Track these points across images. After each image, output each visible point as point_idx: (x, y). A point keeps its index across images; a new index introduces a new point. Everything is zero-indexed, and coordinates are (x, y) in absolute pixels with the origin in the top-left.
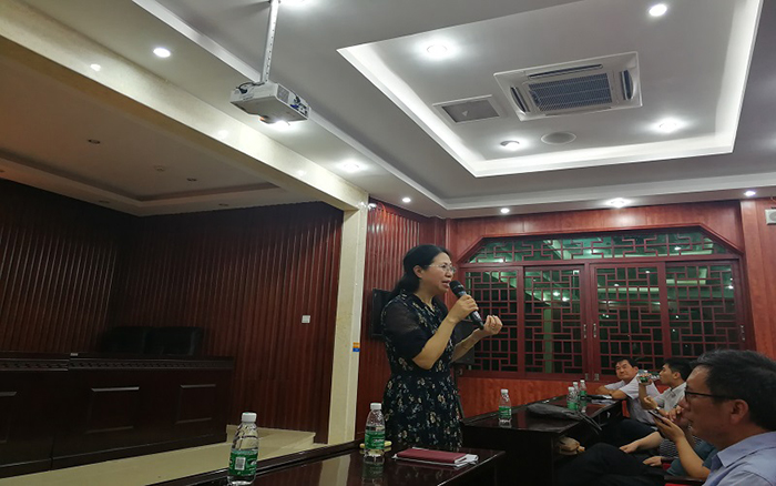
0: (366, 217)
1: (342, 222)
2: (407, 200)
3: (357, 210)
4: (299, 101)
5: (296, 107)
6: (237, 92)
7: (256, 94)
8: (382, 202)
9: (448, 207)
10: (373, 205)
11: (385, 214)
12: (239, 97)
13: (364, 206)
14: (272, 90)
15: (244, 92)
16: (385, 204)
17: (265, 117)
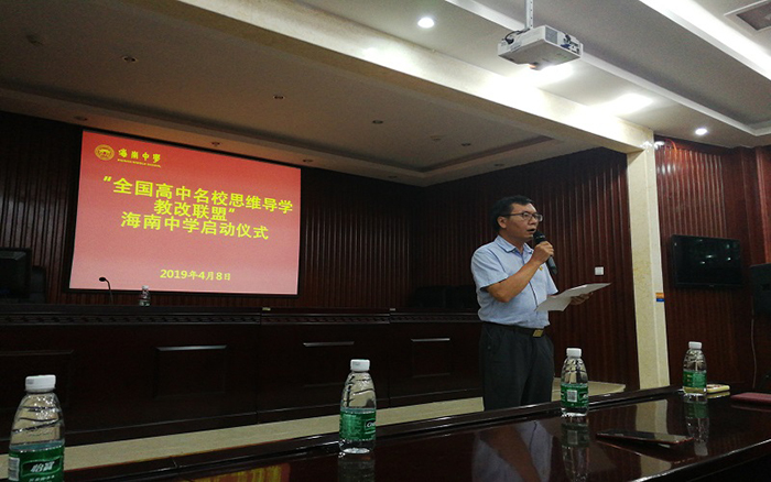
0: (654, 157)
1: (626, 167)
2: (701, 132)
3: (642, 151)
4: (569, 39)
5: (567, 46)
6: (503, 44)
7: (524, 41)
8: (670, 138)
9: (757, 133)
10: (661, 143)
11: (675, 151)
12: (506, 49)
13: (650, 146)
14: (540, 33)
15: (510, 42)
16: (674, 140)
17: (535, 64)
